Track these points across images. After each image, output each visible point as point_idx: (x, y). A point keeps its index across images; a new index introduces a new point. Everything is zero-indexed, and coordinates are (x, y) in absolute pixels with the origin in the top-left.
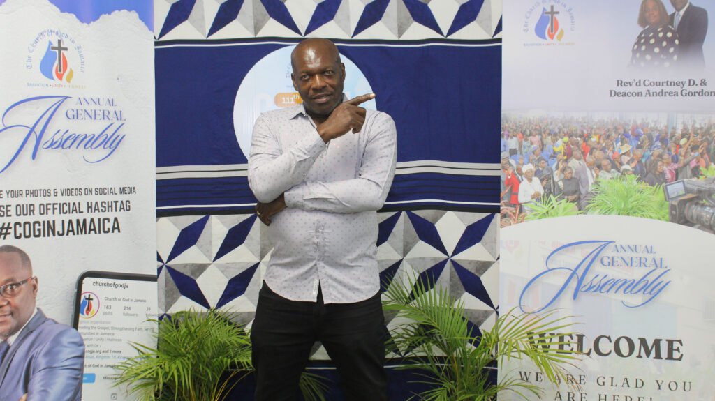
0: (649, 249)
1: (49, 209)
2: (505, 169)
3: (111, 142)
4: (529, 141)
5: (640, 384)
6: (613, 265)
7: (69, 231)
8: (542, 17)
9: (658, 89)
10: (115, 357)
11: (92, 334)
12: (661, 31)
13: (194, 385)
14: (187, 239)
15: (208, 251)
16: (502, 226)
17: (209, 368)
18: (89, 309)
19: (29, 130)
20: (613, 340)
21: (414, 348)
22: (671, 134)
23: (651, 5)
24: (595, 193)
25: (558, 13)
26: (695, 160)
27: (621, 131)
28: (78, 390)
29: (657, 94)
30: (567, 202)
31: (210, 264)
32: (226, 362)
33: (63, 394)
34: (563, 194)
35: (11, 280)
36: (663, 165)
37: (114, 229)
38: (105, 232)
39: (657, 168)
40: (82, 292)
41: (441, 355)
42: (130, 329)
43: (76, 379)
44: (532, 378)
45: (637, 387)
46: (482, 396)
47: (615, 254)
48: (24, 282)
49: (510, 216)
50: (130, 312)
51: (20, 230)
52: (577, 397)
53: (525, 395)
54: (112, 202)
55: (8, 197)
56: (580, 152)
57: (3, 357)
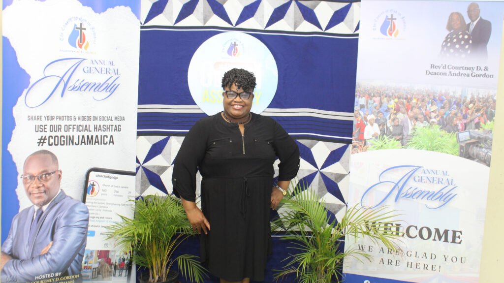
0: (445, 173)
1: (71, 128)
2: (356, 117)
3: (111, 88)
5: (433, 257)
6: (421, 181)
7: (82, 142)
8: (385, 21)
9: (457, 71)
10: (107, 221)
11: (94, 206)
12: (460, 34)
13: (155, 241)
14: (156, 150)
15: (168, 159)
16: (352, 153)
17: (165, 231)
18: (93, 191)
19: (60, 79)
20: (419, 229)
21: (293, 226)
22: (464, 100)
23: (455, 17)
24: (412, 136)
25: (395, 19)
26: (477, 118)
27: (432, 97)
28: (84, 241)
29: (456, 75)
30: (395, 140)
31: (169, 167)
32: (175, 229)
33: (75, 242)
34: (393, 135)
35: (46, 171)
36: (457, 120)
37: (110, 142)
38: (104, 144)
39: (452, 123)
40: (89, 180)
41: (310, 231)
42: (118, 205)
43: (83, 233)
44: (366, 249)
45: (431, 259)
46: (333, 259)
47: (423, 175)
48: (54, 173)
49: (358, 147)
50: (118, 194)
51: (52, 141)
52: (394, 263)
53: (361, 260)
54: (109, 125)
55: (45, 120)
56: (405, 109)
57: (39, 218)
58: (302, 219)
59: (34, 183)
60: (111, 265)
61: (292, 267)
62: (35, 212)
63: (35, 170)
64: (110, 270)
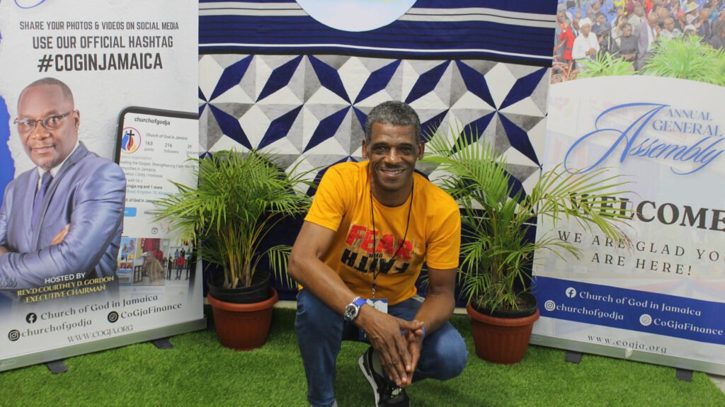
0: (705, 116)
1: (91, 42)
2: (560, 22)
5: (680, 251)
6: (665, 129)
7: (110, 65)
10: (155, 193)
11: (133, 169)
13: (233, 224)
14: (231, 77)
15: (251, 91)
16: (553, 82)
17: (247, 208)
18: (130, 144)
20: (658, 206)
24: (653, 54)
28: (119, 223)
30: (623, 61)
31: (253, 105)
32: (263, 204)
33: (105, 225)
34: (620, 52)
35: (54, 112)
37: (156, 64)
38: (146, 67)
40: (124, 127)
41: (480, 208)
42: (171, 166)
43: (118, 212)
44: (571, 238)
45: (676, 254)
46: (517, 253)
47: (668, 119)
48: (67, 114)
49: (562, 72)
50: (171, 149)
51: (61, 63)
52: (615, 260)
53: (562, 255)
54: (154, 37)
55: (49, 28)
56: (643, 8)
57: (47, 188)
58: (468, 189)
59: (36, 130)
60: (163, 261)
62: (39, 178)
63: (37, 110)
64: (162, 269)
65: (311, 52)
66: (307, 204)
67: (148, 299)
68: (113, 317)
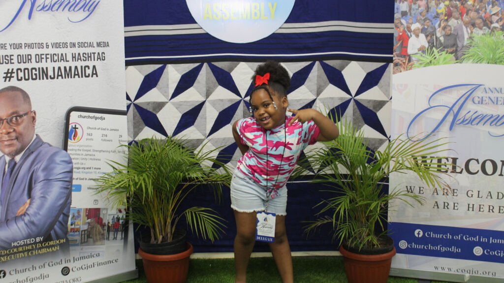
1: (43, 58)
2: (397, 27)
3: (89, 7)
4: (417, 5)
5: (500, 196)
6: (482, 103)
7: (58, 76)
10: (95, 173)
11: (78, 155)
13: (156, 194)
14: (150, 82)
15: (166, 92)
16: (394, 73)
17: (166, 179)
18: (75, 136)
20: (481, 162)
21: (325, 167)
24: (469, 47)
28: (68, 197)
30: (447, 53)
31: (167, 102)
32: (180, 175)
33: (58, 199)
34: (444, 47)
35: (16, 112)
37: (93, 74)
38: (86, 76)
40: (70, 123)
41: (346, 173)
42: (107, 151)
43: (67, 188)
44: (416, 191)
45: (498, 198)
46: (377, 202)
47: (484, 95)
48: (26, 114)
49: (401, 64)
50: (105, 138)
51: (21, 75)
52: (451, 206)
53: (410, 203)
54: (91, 53)
55: (11, 48)
56: (458, 13)
57: (12, 172)
59: (3, 127)
60: (103, 226)
61: (326, 217)
62: (6, 163)
64: (102, 231)
65: (209, 60)
66: (212, 176)
67: (92, 256)
68: (65, 271)
